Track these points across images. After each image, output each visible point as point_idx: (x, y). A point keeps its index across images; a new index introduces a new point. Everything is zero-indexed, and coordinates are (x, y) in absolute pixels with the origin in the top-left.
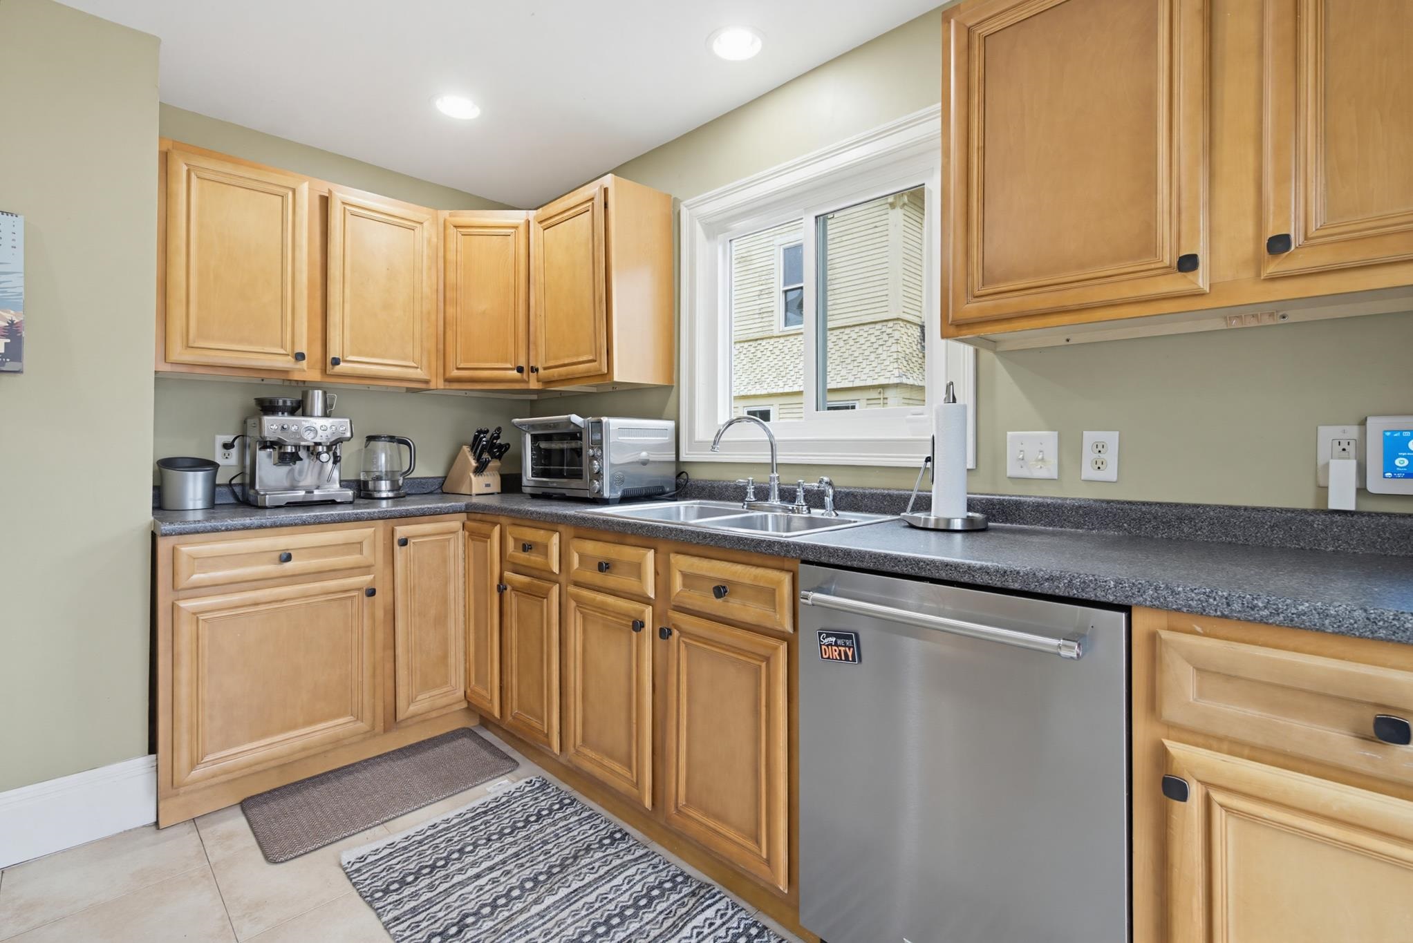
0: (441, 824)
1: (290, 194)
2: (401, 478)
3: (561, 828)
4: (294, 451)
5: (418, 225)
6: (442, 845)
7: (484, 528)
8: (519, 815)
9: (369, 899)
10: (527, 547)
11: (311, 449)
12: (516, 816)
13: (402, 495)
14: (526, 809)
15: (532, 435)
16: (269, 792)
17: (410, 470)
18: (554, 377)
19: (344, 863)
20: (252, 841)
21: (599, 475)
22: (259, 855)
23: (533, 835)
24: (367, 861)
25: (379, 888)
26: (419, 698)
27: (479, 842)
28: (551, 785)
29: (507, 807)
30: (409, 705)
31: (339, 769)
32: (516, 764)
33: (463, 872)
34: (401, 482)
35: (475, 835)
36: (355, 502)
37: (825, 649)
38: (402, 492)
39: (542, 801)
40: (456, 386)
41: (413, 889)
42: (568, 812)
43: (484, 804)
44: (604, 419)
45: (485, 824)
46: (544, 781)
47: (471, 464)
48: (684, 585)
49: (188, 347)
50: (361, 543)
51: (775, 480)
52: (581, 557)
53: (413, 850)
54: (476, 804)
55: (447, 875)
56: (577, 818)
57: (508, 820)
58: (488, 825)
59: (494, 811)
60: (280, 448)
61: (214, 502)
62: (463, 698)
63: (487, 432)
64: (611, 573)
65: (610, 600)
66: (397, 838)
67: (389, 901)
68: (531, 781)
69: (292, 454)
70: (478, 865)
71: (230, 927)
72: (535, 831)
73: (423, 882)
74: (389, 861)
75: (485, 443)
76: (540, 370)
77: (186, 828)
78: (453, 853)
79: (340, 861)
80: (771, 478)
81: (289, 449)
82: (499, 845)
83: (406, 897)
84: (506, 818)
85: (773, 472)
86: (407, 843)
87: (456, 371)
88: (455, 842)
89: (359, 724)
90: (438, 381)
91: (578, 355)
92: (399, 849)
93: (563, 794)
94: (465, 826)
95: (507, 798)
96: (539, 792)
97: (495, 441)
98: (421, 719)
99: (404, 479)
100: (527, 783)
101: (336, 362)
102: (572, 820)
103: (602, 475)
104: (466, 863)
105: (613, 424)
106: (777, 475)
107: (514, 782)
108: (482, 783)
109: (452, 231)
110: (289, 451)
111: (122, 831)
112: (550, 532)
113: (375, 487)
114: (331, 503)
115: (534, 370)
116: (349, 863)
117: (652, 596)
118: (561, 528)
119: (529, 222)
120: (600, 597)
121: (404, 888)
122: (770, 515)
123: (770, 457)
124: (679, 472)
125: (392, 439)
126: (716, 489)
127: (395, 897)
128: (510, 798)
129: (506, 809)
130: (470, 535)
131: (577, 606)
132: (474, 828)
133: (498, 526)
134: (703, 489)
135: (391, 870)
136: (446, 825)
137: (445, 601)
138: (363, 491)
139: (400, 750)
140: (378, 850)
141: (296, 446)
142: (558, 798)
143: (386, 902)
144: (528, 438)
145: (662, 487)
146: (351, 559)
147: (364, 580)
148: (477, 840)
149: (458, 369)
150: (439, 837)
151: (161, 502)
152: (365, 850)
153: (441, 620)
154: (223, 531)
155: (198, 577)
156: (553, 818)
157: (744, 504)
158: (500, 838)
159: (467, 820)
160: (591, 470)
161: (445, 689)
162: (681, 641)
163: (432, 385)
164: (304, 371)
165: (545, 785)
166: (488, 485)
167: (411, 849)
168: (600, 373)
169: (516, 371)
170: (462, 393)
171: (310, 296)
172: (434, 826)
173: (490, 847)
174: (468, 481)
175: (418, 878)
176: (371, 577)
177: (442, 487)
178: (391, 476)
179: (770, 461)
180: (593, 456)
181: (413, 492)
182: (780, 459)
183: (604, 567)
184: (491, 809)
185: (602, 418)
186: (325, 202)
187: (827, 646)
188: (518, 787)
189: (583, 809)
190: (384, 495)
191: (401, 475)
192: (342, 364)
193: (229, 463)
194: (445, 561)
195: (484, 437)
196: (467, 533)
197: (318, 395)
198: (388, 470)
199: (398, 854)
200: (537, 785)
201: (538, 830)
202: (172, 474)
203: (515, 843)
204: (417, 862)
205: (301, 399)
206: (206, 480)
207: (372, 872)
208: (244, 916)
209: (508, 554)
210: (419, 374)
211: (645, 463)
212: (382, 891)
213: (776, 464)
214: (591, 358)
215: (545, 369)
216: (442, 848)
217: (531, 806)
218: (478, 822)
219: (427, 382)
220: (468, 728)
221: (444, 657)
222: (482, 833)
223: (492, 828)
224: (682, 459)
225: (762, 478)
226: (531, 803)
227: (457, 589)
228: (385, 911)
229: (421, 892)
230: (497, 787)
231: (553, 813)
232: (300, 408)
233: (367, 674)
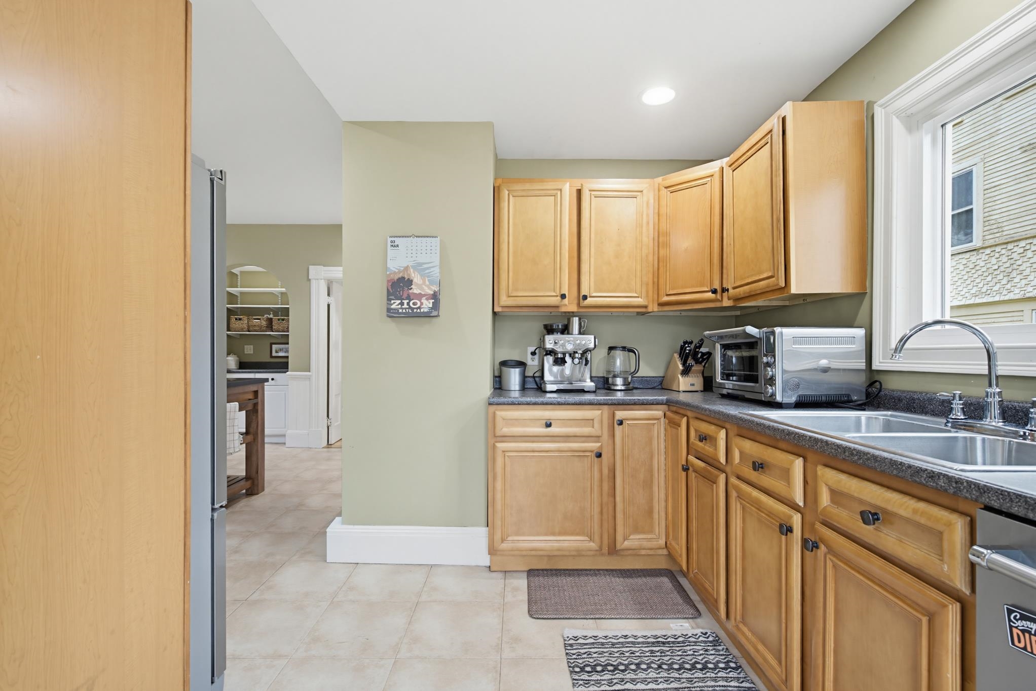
0: (630, 637)
1: (559, 193)
2: (630, 377)
3: (720, 686)
4: (562, 356)
5: (639, 194)
6: (627, 654)
7: (676, 417)
8: (689, 658)
9: (571, 669)
10: (703, 438)
11: (572, 355)
12: (686, 657)
13: (631, 388)
14: (696, 655)
15: (720, 344)
16: (543, 570)
17: (637, 371)
18: (740, 294)
19: (565, 636)
20: (526, 597)
21: (771, 381)
22: (525, 607)
23: (695, 680)
24: (578, 642)
25: (579, 665)
26: (632, 537)
27: (653, 665)
28: (722, 644)
29: (681, 646)
30: (624, 540)
31: (581, 570)
32: (699, 614)
33: (634, 683)
34: (630, 379)
35: (651, 658)
36: (597, 391)
37: (1018, 636)
38: (631, 386)
39: (711, 654)
40: (666, 308)
41: (599, 678)
42: (731, 675)
43: (665, 636)
44: (778, 330)
45: (661, 653)
46: (717, 638)
47: (678, 367)
48: (833, 500)
49: (509, 296)
50: (593, 420)
51: (994, 395)
52: (741, 453)
53: (607, 648)
54: (659, 633)
55: (623, 679)
56: (737, 684)
57: (679, 658)
58: (663, 654)
59: (671, 645)
60: (555, 355)
61: (524, 386)
62: (665, 546)
63: (691, 343)
64: (764, 472)
65: (764, 498)
66: (600, 634)
67: (581, 678)
68: (706, 633)
69: (561, 358)
70: (646, 683)
71: (500, 647)
72: (698, 678)
73: (606, 676)
74: (590, 648)
75: (688, 351)
76: (729, 291)
77: (500, 575)
78: (632, 664)
79: (563, 634)
80: (987, 393)
81: (560, 356)
82: (666, 675)
83: (593, 680)
84: (678, 655)
85: (990, 385)
86: (605, 641)
87: (665, 297)
88: (636, 657)
89: (592, 544)
90: (654, 305)
91: (761, 273)
92: (599, 643)
93: (731, 656)
94: (646, 647)
95: (683, 639)
96: (711, 646)
97: (697, 350)
98: (634, 552)
99: (632, 377)
100: (702, 633)
101: (585, 297)
102: (732, 684)
103: (775, 380)
104: (639, 677)
105: (786, 335)
106: (998, 390)
107: (693, 628)
108: (668, 618)
109: (664, 192)
110: (559, 356)
111: (474, 564)
112: (719, 428)
113: (613, 382)
114: (582, 391)
115: (724, 290)
116: (568, 637)
117: (801, 504)
118: (728, 426)
119: (723, 168)
120: (755, 493)
121: (593, 673)
122: (979, 437)
123: (987, 367)
124: (872, 381)
125: (624, 348)
126: (917, 401)
127: (585, 676)
128: (686, 640)
129: (680, 648)
130: (669, 422)
131: (738, 496)
132: (652, 652)
133: (685, 418)
134: (900, 400)
135: (590, 656)
136: (634, 640)
137: (651, 471)
138: (605, 384)
139: (620, 570)
140: (586, 636)
141: (563, 354)
142: (725, 658)
143: (579, 678)
144: (718, 346)
145: (848, 396)
146: (587, 430)
147: (594, 446)
148: (652, 662)
149: (667, 295)
150: (627, 647)
151: (499, 384)
152: (579, 633)
153: (648, 484)
154: (516, 404)
155: (506, 430)
156: (716, 674)
157: (948, 422)
158: (669, 670)
159: (648, 643)
160: (765, 375)
161: (649, 536)
162: (827, 558)
163: (650, 309)
164: (566, 305)
165: (716, 642)
166: (693, 385)
167: (606, 646)
168: (778, 287)
169: (711, 293)
170: (678, 314)
171: (570, 257)
172: (626, 637)
173: (659, 673)
174: (677, 381)
175: (604, 671)
176: (599, 444)
177: (661, 384)
178: (624, 374)
179: (986, 372)
180: (767, 363)
181: (641, 386)
182: (1002, 369)
183: (759, 466)
184: (668, 643)
185: (775, 329)
186: (579, 192)
187: (1023, 631)
188: (695, 634)
189: (746, 679)
190: (619, 388)
191: (630, 375)
192: (589, 299)
193: (533, 363)
194: (650, 440)
195: (688, 347)
196: (667, 421)
197: (576, 321)
198: (621, 370)
199: (598, 646)
200: (711, 639)
201: (700, 678)
202: (505, 369)
203: (679, 679)
204: (607, 658)
205: (566, 323)
206: (520, 373)
207: (579, 651)
208: (508, 642)
209: (691, 442)
210: (639, 301)
211: (825, 370)
212: (580, 668)
213: (997, 377)
214: (770, 274)
215: (734, 288)
216: (626, 657)
217: (701, 655)
218: (657, 649)
219: (646, 307)
220: (671, 571)
221: (650, 512)
222: (657, 659)
223: (666, 658)
224: (874, 367)
225: (976, 391)
226: (701, 652)
227: (660, 462)
228: (577, 683)
229: (603, 682)
230: (679, 627)
231: (718, 670)
232: (566, 330)
233: (597, 510)
